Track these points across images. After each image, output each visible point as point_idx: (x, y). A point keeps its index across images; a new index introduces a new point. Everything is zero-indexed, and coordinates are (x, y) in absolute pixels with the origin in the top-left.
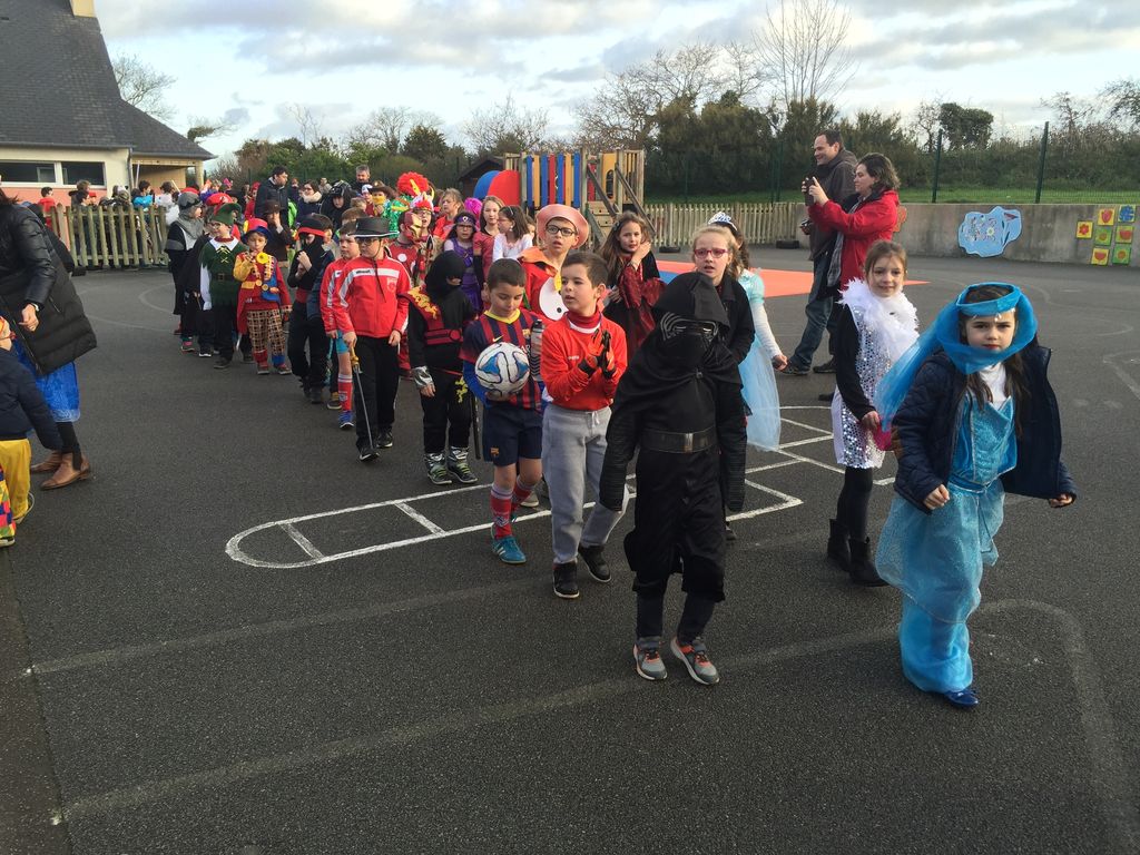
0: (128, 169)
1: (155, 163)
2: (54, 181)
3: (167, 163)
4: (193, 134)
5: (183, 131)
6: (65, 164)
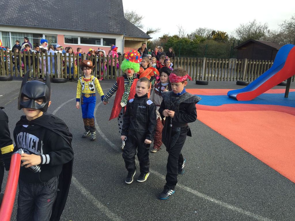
0: (123, 41)
1: (132, 40)
2: (100, 45)
3: (136, 40)
4: (148, 33)
5: (145, 32)
6: (104, 39)
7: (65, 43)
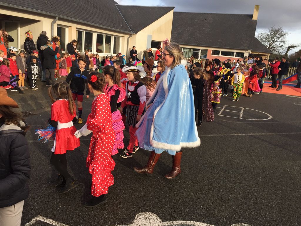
2: (233, 56)
4: (289, 47)
6: (236, 53)
7: (212, 54)
